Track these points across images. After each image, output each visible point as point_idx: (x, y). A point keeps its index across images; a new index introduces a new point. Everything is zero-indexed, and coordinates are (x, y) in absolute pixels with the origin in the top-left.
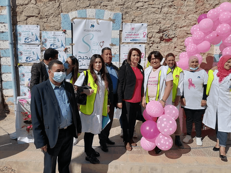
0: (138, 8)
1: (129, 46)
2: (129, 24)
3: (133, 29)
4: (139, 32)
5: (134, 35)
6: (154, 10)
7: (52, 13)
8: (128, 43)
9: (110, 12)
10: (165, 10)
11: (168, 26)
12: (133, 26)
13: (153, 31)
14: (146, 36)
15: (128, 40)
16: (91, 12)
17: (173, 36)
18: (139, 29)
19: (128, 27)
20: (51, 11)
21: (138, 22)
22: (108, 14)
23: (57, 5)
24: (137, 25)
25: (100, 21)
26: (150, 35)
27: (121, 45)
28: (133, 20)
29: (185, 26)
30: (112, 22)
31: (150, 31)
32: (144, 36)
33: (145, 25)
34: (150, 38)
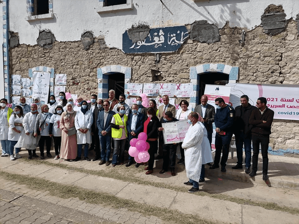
0: (62, 65)
1: (58, 87)
2: (58, 74)
3: (60, 77)
4: (63, 79)
5: (61, 80)
6: (69, 66)
7: (26, 69)
8: (58, 85)
9: (49, 68)
10: (75, 66)
11: (76, 76)
12: (60, 76)
13: (69, 78)
14: (66, 82)
15: (58, 84)
16: (41, 68)
17: (78, 82)
18: (63, 77)
19: (58, 76)
20: (25, 68)
21: (62, 73)
22: (48, 69)
23: (28, 65)
24: (61, 75)
25: (44, 73)
26: (68, 81)
27: (55, 86)
28: (60, 72)
29: (84, 76)
30: (50, 74)
31: (67, 79)
32: (65, 81)
33: (66, 75)
34: (69, 82)
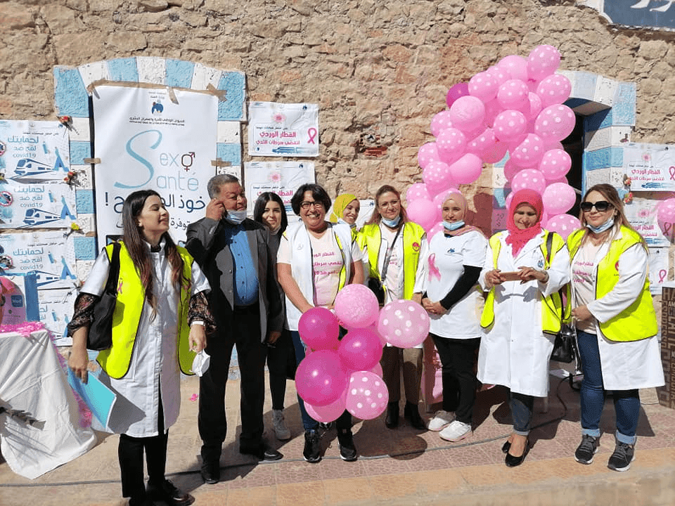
0: (290, 60)
1: (269, 166)
2: (267, 104)
3: (279, 118)
4: (296, 128)
5: (284, 135)
6: (336, 67)
7: (24, 66)
8: (266, 158)
9: (209, 69)
10: (365, 69)
11: (375, 112)
12: (278, 112)
13: (335, 124)
14: (316, 140)
15: (267, 150)
16: (150, 66)
17: (388, 140)
18: (297, 119)
19: (263, 114)
20: (20, 60)
21: (292, 100)
22: (204, 75)
23: (42, 42)
24: (289, 109)
25: (179, 94)
26: (327, 137)
27: (246, 164)
28: (277, 95)
29: (418, 114)
30: (216, 98)
31: (326, 125)
32: (312, 140)
33: (313, 108)
34: (328, 145)
